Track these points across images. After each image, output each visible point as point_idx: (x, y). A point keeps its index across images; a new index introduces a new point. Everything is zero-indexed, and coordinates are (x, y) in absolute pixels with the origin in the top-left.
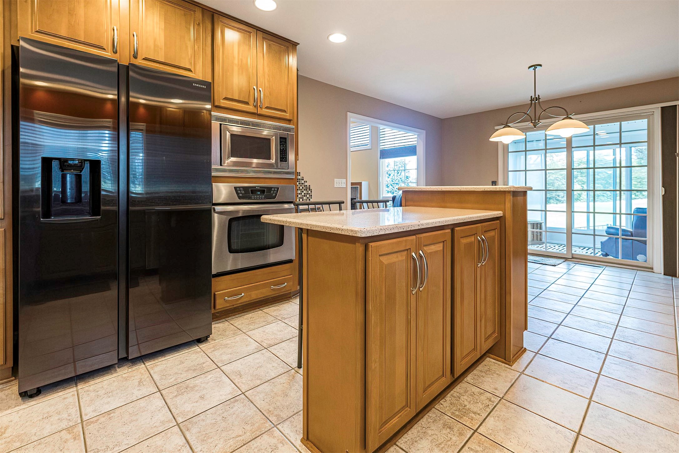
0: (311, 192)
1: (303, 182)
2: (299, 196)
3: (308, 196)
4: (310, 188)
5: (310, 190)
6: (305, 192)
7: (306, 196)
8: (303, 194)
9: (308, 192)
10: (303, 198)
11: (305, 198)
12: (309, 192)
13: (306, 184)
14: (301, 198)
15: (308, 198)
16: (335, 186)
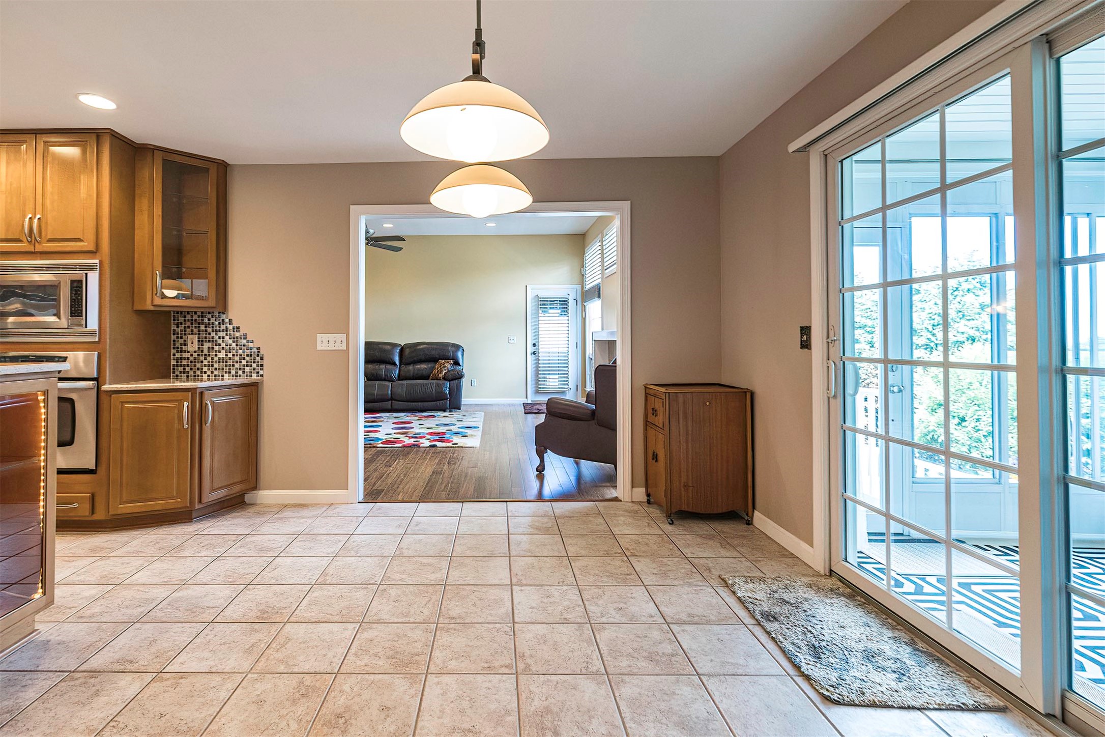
0: (262, 359)
1: (244, 341)
2: (237, 366)
3: (254, 365)
4: (259, 352)
5: (258, 356)
6: (248, 359)
7: (251, 366)
8: (244, 362)
9: (255, 359)
10: (244, 369)
11: (247, 369)
12: (258, 359)
13: (251, 345)
14: (240, 369)
15: (254, 369)
16: (319, 348)
